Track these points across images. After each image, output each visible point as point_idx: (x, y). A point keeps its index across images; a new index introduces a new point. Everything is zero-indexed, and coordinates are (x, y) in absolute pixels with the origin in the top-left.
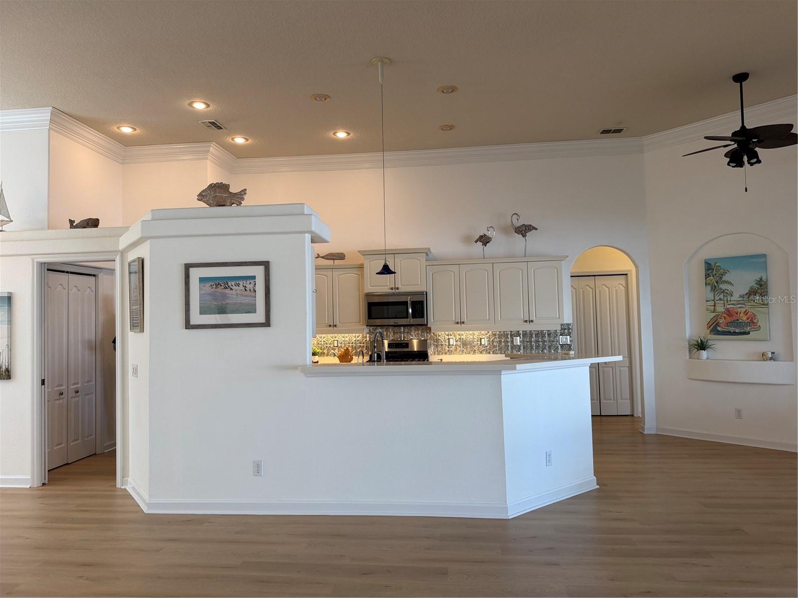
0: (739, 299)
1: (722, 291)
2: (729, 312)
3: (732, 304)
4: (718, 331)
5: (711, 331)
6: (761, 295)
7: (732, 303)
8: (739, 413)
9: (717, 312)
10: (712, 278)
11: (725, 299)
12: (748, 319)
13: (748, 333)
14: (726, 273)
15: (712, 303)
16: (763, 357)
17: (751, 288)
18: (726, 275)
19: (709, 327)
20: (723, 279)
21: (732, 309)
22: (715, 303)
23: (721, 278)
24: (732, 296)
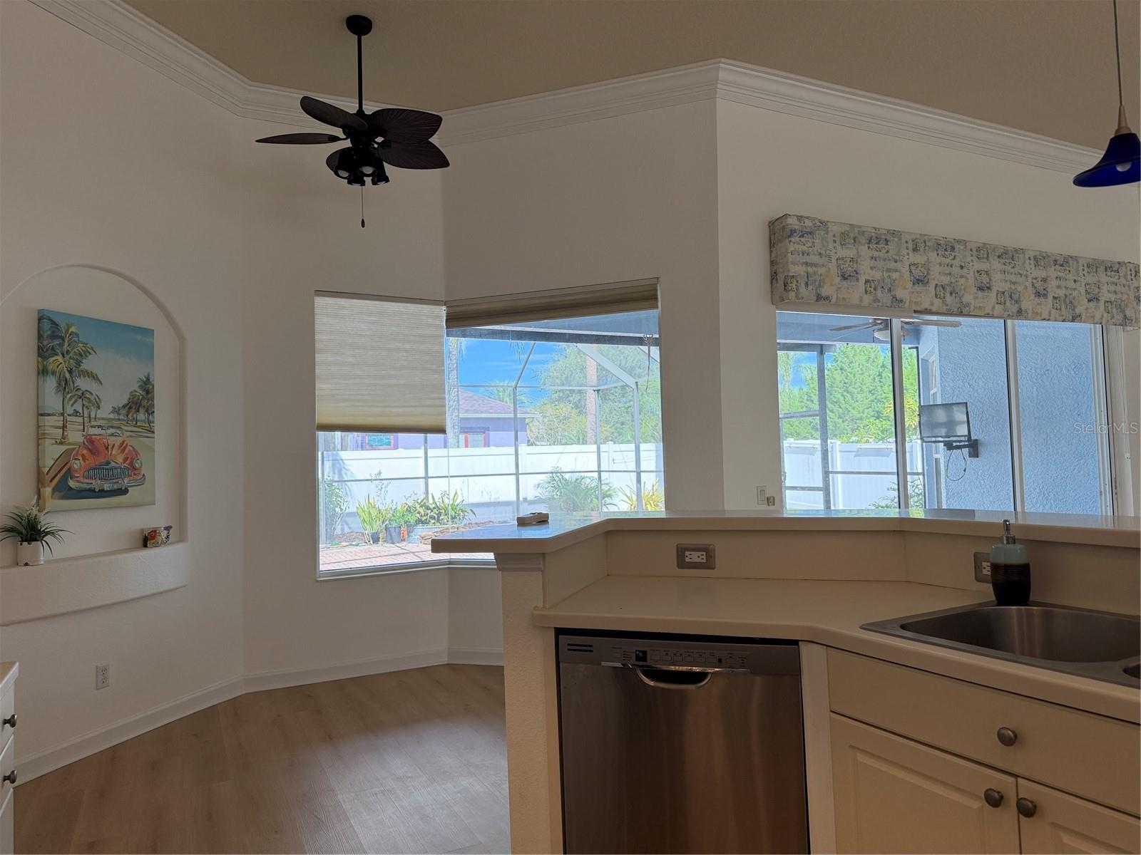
0: (112, 416)
1: (80, 393)
2: (92, 446)
3: (99, 427)
4: (70, 488)
5: (54, 490)
6: (147, 411)
7: (99, 423)
8: (102, 672)
9: (70, 444)
10: (60, 358)
11: (86, 415)
12: (125, 460)
13: (125, 492)
14: (90, 353)
15: (57, 421)
16: (147, 539)
17: (133, 394)
18: (90, 357)
19: (51, 481)
20: (83, 366)
21: (98, 437)
22: (65, 421)
23: (79, 363)
24: (99, 408)
